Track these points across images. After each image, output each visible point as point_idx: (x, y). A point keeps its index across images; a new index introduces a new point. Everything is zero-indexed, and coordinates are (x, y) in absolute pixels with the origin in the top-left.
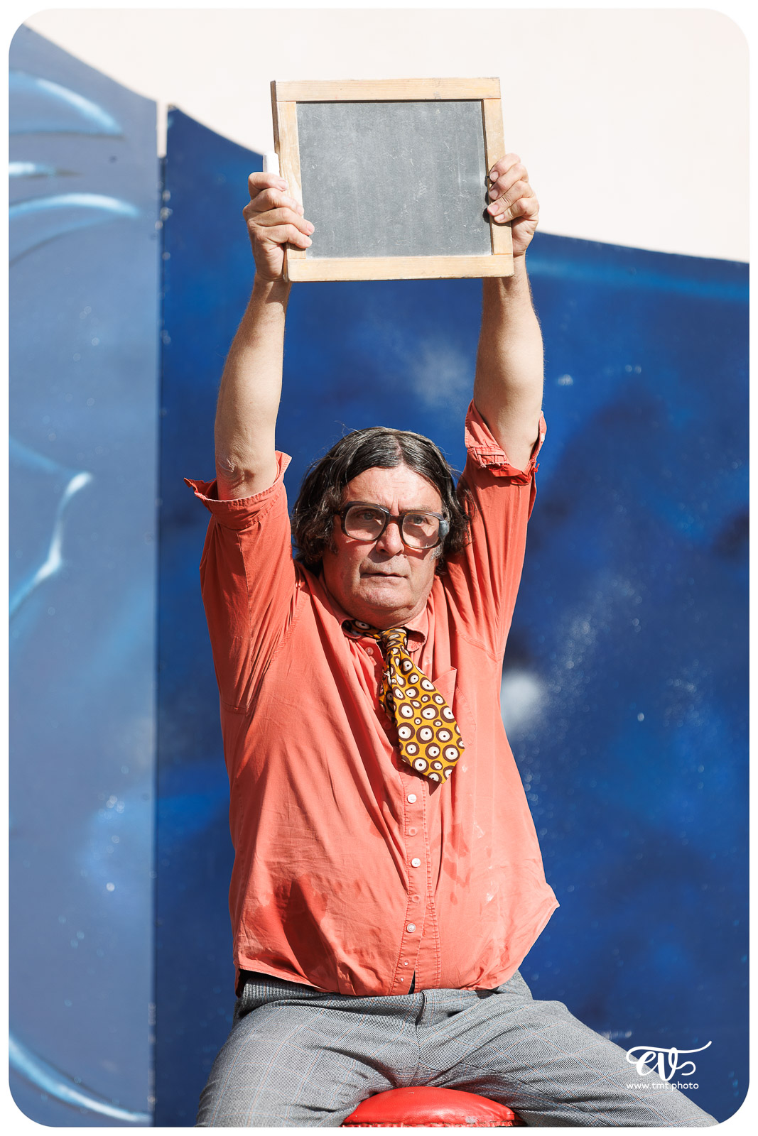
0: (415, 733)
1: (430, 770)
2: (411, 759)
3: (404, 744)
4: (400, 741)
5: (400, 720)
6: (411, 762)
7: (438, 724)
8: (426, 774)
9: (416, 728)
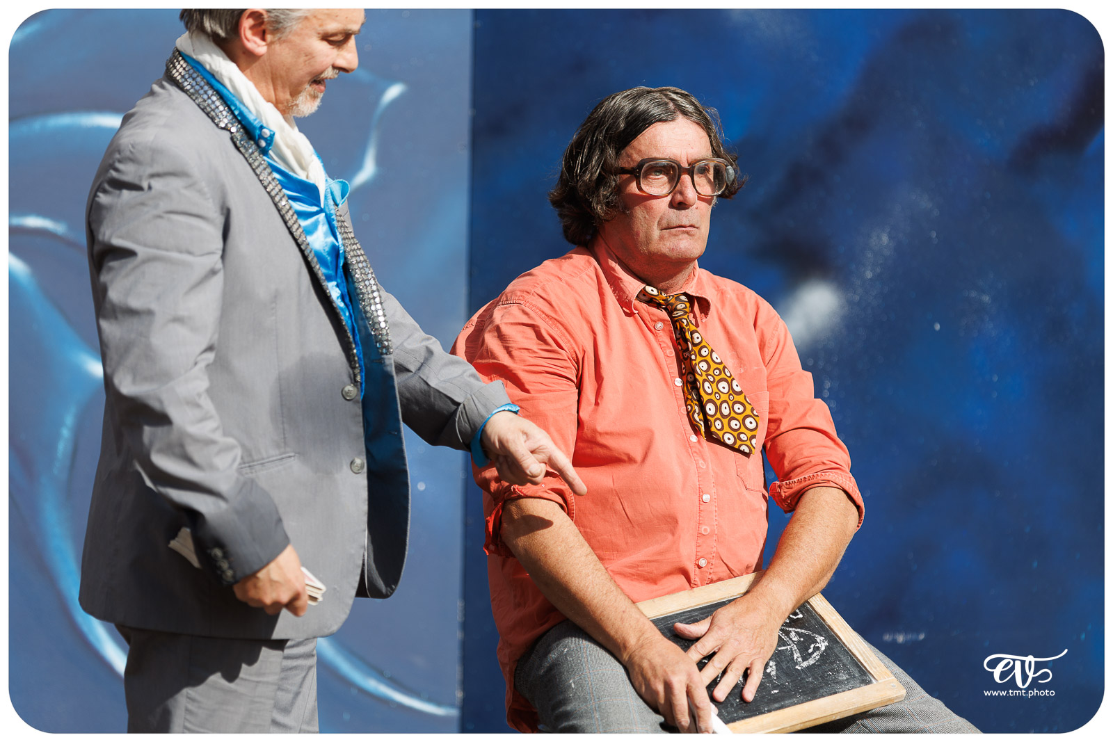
0: (718, 409)
1: (739, 442)
2: (720, 434)
3: (712, 419)
4: (709, 417)
5: (705, 398)
6: (721, 437)
7: (731, 397)
8: (736, 446)
9: (718, 403)
